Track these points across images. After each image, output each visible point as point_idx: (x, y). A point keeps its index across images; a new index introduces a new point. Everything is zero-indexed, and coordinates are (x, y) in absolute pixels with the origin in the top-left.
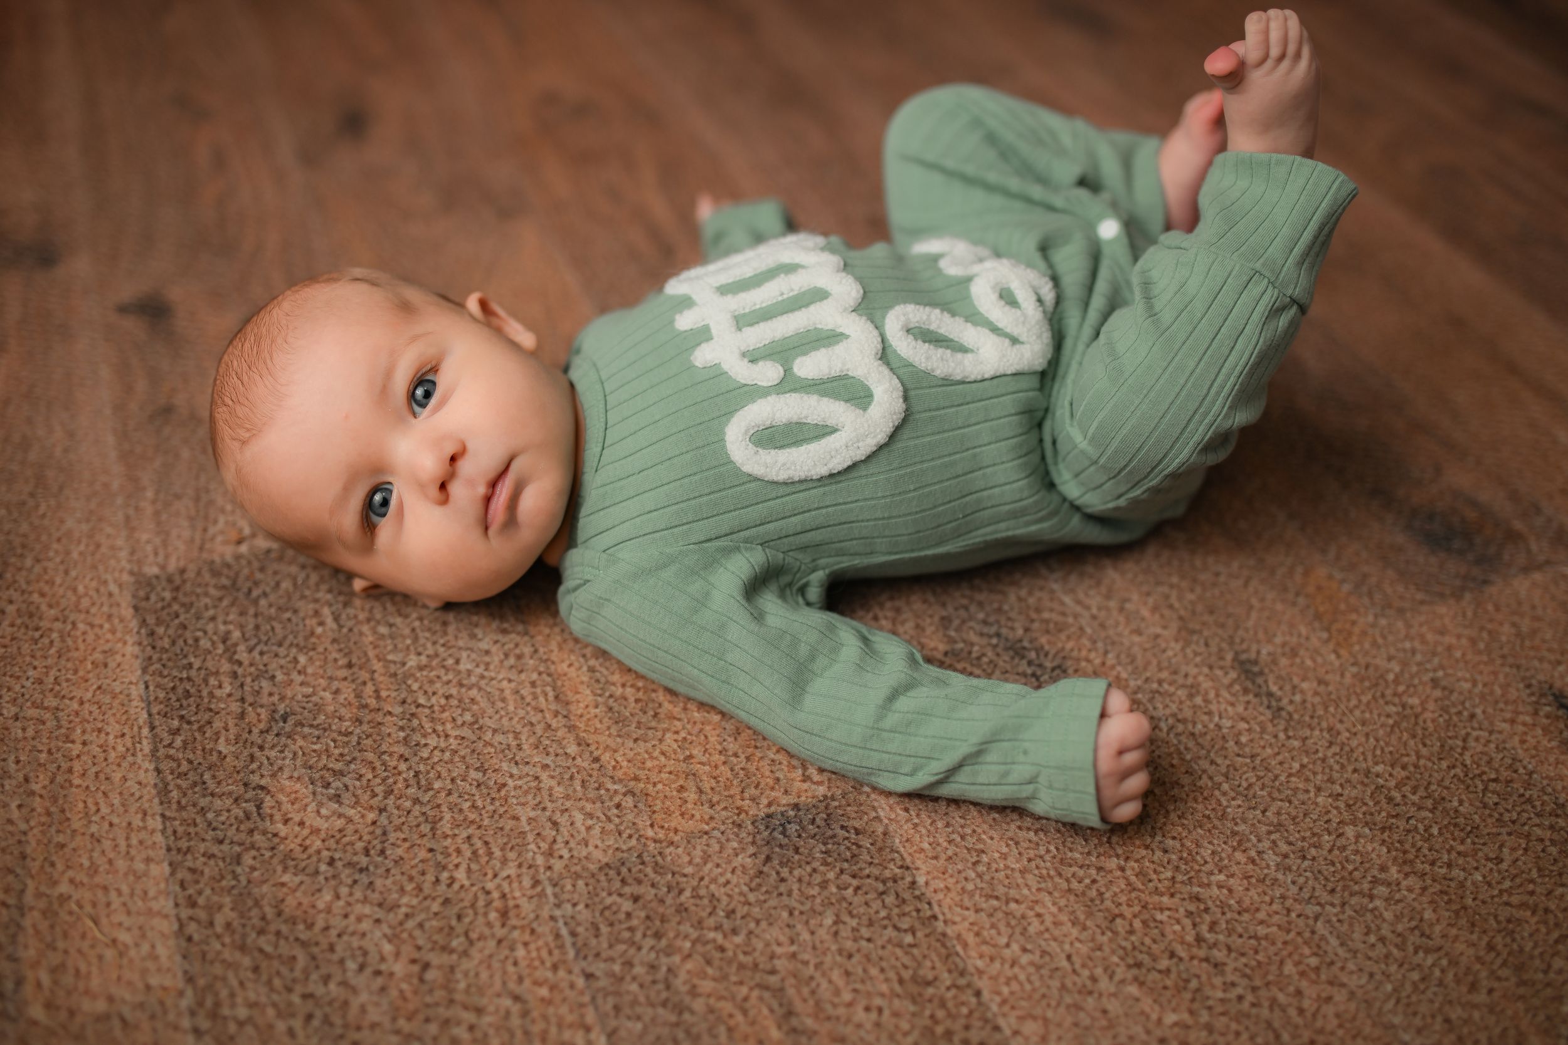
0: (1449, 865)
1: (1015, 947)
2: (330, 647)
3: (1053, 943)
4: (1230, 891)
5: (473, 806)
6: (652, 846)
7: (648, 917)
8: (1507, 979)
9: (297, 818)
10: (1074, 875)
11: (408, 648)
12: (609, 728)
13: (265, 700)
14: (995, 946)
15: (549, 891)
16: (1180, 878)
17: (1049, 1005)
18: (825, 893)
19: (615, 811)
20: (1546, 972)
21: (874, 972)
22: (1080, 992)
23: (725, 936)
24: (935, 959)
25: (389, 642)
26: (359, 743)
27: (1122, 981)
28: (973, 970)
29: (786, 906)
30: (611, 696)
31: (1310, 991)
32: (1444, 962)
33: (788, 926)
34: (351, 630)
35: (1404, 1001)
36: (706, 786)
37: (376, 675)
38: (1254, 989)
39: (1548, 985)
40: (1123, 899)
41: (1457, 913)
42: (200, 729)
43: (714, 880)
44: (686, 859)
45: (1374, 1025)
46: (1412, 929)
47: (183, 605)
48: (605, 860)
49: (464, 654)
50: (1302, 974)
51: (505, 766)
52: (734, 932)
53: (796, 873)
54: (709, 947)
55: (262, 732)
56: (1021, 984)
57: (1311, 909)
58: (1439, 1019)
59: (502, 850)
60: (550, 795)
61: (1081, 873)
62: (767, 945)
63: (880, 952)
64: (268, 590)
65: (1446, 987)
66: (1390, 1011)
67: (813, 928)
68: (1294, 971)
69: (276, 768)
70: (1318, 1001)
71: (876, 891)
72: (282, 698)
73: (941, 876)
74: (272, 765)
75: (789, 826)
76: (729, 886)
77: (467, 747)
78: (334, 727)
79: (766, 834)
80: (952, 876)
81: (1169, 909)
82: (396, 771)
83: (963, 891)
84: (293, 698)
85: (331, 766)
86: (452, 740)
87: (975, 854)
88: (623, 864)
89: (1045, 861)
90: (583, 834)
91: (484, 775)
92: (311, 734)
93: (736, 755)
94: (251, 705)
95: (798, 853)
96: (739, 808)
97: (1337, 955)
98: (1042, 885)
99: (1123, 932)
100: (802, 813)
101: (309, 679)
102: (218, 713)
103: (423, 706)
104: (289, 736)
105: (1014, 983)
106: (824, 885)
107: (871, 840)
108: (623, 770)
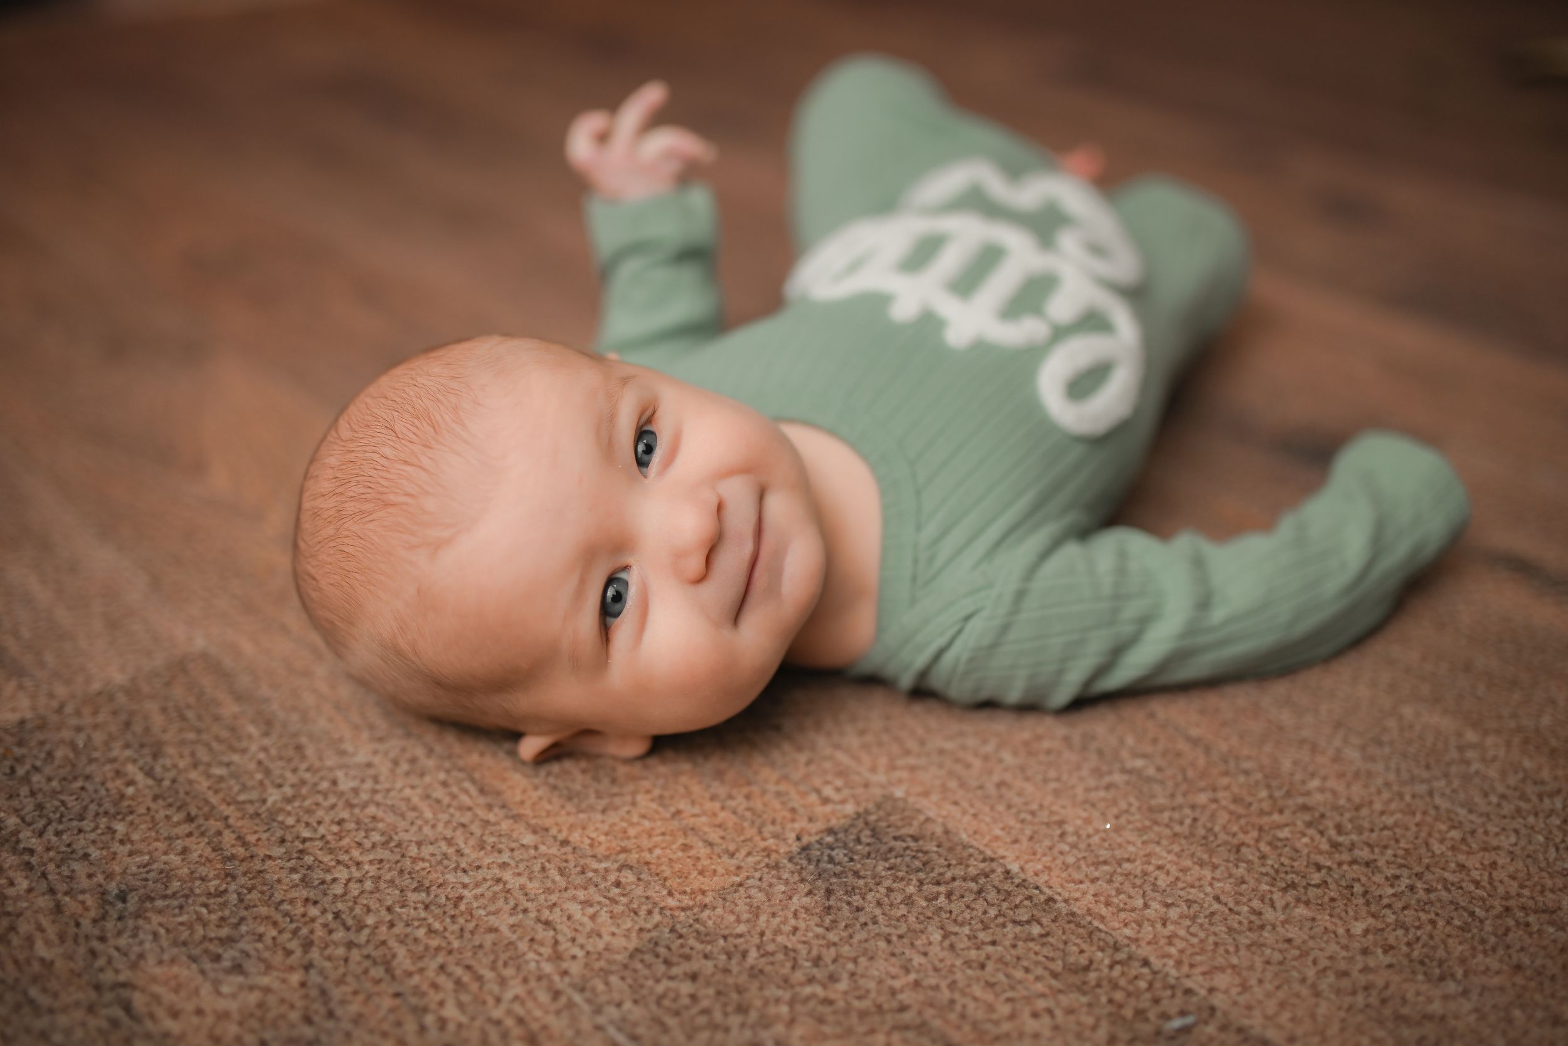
0: (1514, 716)
1: (1155, 905)
2: (153, 806)
3: (1193, 891)
4: (1334, 793)
5: (431, 931)
6: (682, 916)
7: (719, 993)
9: (190, 1007)
10: (1171, 819)
11: (261, 783)
12: (563, 807)
13: (85, 883)
14: (1133, 910)
15: (578, 998)
16: (1278, 794)
17: (1227, 952)
18: (915, 911)
19: (617, 891)
21: (1019, 974)
22: (1250, 929)
23: (824, 987)
24: (1078, 941)
25: (232, 782)
26: (241, 901)
27: (1287, 906)
28: (1126, 941)
29: (878, 935)
31: (1471, 862)
33: (893, 955)
34: (174, 781)
35: (1563, 846)
36: (714, 836)
37: (231, 821)
38: (1419, 876)
40: (1235, 828)
42: (3, 939)
43: (777, 932)
44: (732, 918)
45: (1551, 876)
46: (1524, 780)
48: (633, 943)
49: (340, 773)
50: (1453, 848)
51: (451, 877)
52: (833, 978)
53: (870, 896)
54: (812, 1004)
55: (95, 921)
56: (1183, 939)
57: (1421, 789)
59: (493, 967)
60: (526, 894)
61: (1176, 816)
62: (880, 982)
63: (1013, 952)
64: (38, 763)
66: (1556, 859)
67: (922, 949)
68: (1444, 849)
69: (133, 957)
70: (1485, 869)
71: (971, 891)
72: (109, 876)
73: (1033, 857)
74: (126, 955)
75: (834, 853)
76: (799, 933)
77: (390, 869)
78: (197, 891)
79: (812, 867)
80: (1044, 855)
81: (1287, 825)
82: (307, 919)
83: (1066, 866)
84: (124, 872)
85: (213, 935)
86: (367, 867)
87: (1055, 827)
88: (656, 944)
89: (1133, 814)
90: (589, 925)
91: (428, 894)
92: (168, 906)
93: (731, 797)
94: (66, 894)
95: (859, 877)
96: (764, 850)
97: (1472, 822)
98: (1145, 838)
99: (1256, 860)
100: (841, 835)
101: (138, 846)
102: (20, 915)
103: (311, 839)
104: (138, 916)
105: (1176, 941)
106: (909, 901)
107: (935, 843)
108: (603, 846)
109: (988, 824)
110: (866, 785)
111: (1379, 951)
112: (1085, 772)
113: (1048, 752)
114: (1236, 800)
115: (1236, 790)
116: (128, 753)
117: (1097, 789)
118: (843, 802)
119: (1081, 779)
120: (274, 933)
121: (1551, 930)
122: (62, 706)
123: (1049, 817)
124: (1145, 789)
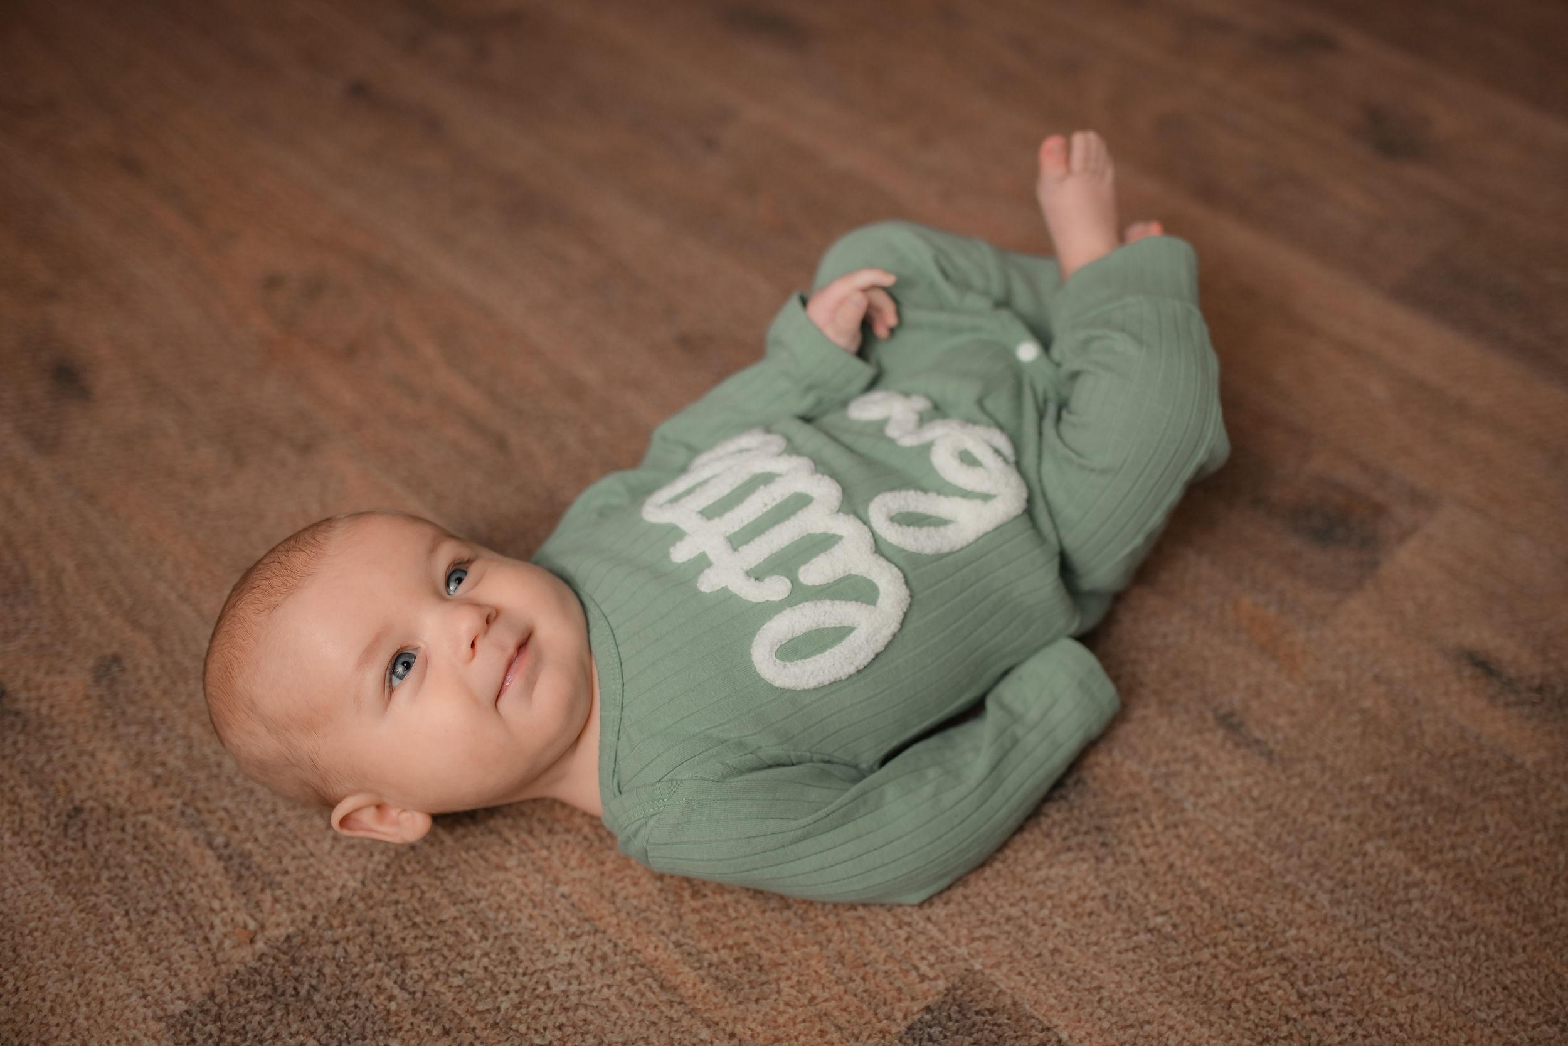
2: (414, 1021)
4: (1305, 941)
8: (1531, 933)
10: (1181, 978)
11: (492, 991)
12: (726, 999)
16: (1263, 945)
20: (1555, 915)
25: (469, 991)
30: (710, 965)
31: (1400, 1006)
32: (1483, 937)
34: (424, 994)
35: (1469, 984)
36: (842, 1021)
37: (478, 1031)
38: (1360, 1022)
39: (1561, 925)
40: (1228, 984)
41: (1475, 889)
45: (1456, 1015)
46: (1450, 918)
47: (236, 1033)
49: (550, 975)
50: (1388, 993)
57: (1371, 932)
58: (1499, 989)
61: (1186, 974)
64: (314, 982)
65: (1493, 959)
66: (1462, 998)
68: (1381, 993)
70: (1408, 1012)
73: (1078, 1024)
75: (932, 1031)
80: (1087, 1021)
81: (1267, 978)
87: (1095, 992)
89: (1153, 975)
93: (851, 980)
96: (881, 1032)
97: (1406, 965)
98: (1161, 999)
99: (1242, 1015)
100: (936, 1013)
107: (1006, 1016)
108: (761, 1036)
109: (1045, 994)
110: (952, 960)
112: (1118, 934)
114: (1232, 955)
115: (1232, 944)
116: (381, 965)
117: (1127, 950)
118: (936, 978)
119: (1114, 940)
122: (315, 917)
123: (1090, 983)
124: (1163, 947)
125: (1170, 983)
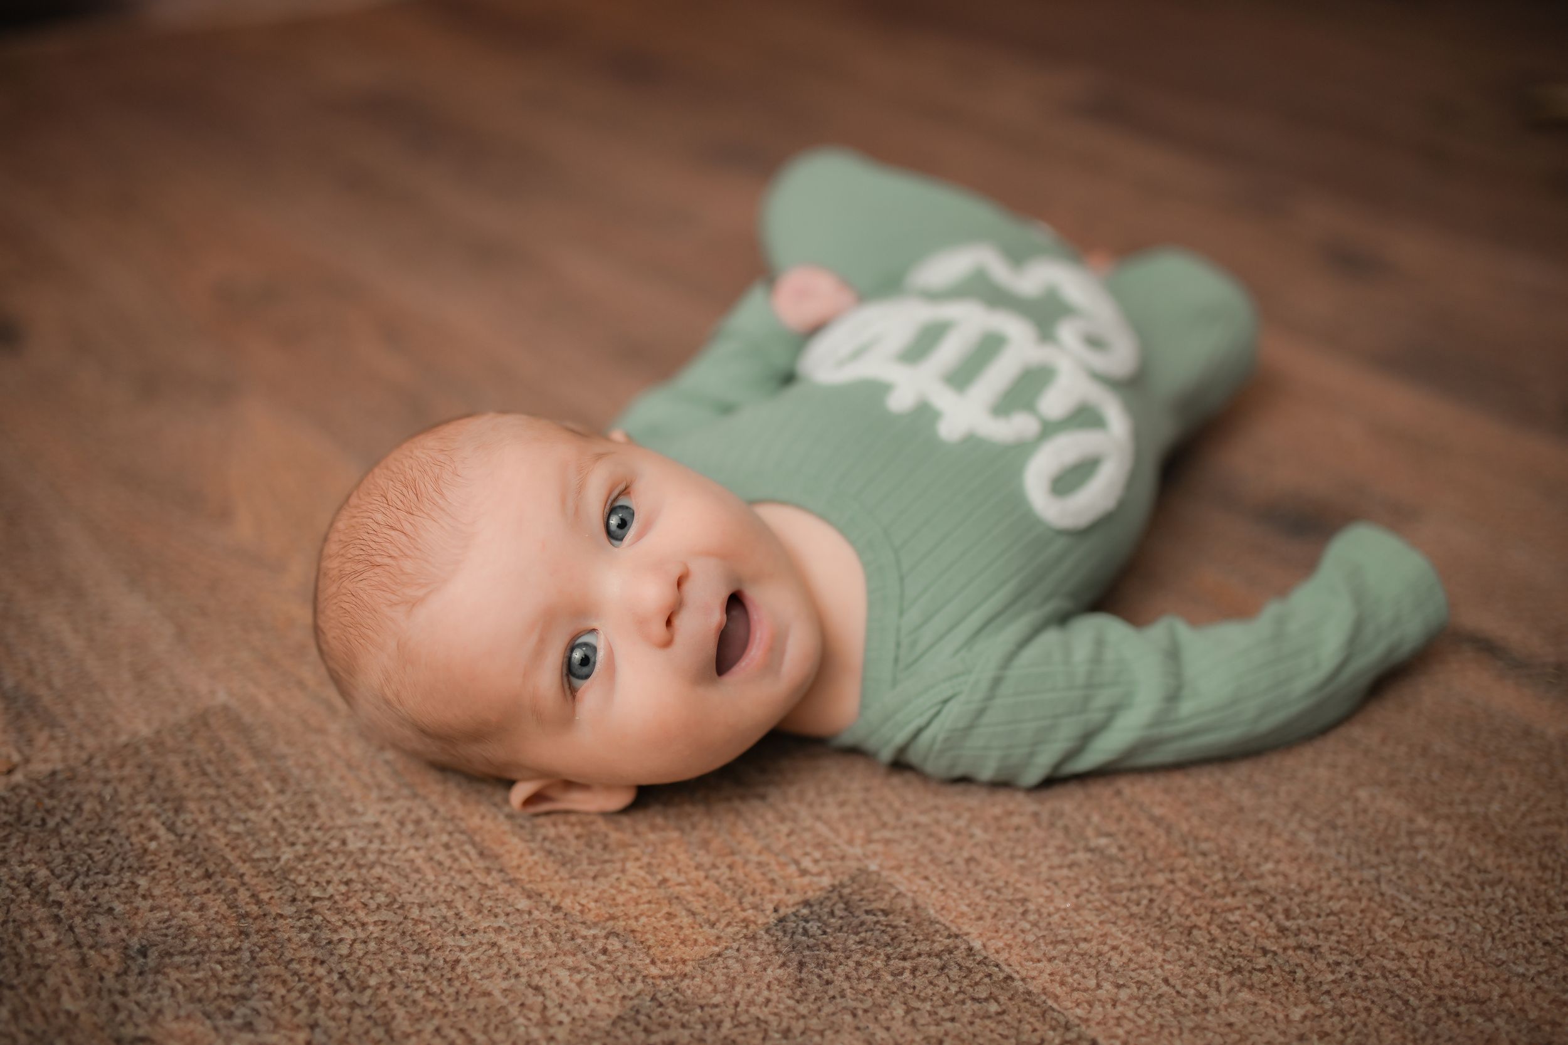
0: (1465, 802)
1: (1107, 986)
2: (174, 861)
3: (1143, 972)
4: (1286, 876)
5: (429, 993)
6: (663, 984)
10: (1129, 899)
11: (275, 841)
12: (557, 872)
13: (109, 937)
14: (1086, 990)
16: (1232, 876)
17: (1171, 1034)
18: (881, 986)
19: (604, 958)
22: (1195, 1013)
24: (1032, 1020)
25: (249, 839)
26: (253, 958)
27: (1231, 990)
28: (1077, 1021)
29: (845, 1008)
30: (545, 839)
31: (1410, 950)
32: (1512, 891)
33: (858, 1029)
34: (194, 837)
35: (1498, 936)
36: (697, 905)
37: (246, 879)
38: (1359, 963)
40: (1188, 910)
42: (32, 991)
43: (751, 1003)
44: (709, 988)
45: (1485, 966)
46: (1468, 868)
48: (615, 1013)
49: (349, 833)
50: (1394, 936)
51: (449, 941)
53: (839, 970)
55: (118, 975)
56: (1131, 1020)
57: (1369, 874)
58: (1538, 944)
59: (485, 1032)
60: (519, 959)
61: (1134, 896)
63: (970, 1029)
64: (68, 815)
65: (1527, 913)
66: (1492, 949)
67: (885, 1024)
68: (1385, 936)
69: (152, 1012)
70: (1422, 958)
71: (935, 967)
72: (132, 931)
73: (995, 935)
74: (145, 1009)
75: (808, 926)
76: (771, 1005)
77: (393, 931)
78: (213, 948)
79: (787, 939)
80: (1006, 932)
81: (1238, 908)
82: (314, 978)
83: (1026, 944)
84: (146, 927)
85: (226, 992)
86: (371, 928)
87: (1019, 905)
88: (638, 1012)
89: (1093, 894)
90: (576, 991)
91: (428, 956)
92: (185, 962)
93: (714, 866)
94: (91, 947)
95: (831, 950)
96: (744, 920)
97: (1415, 910)
98: (1102, 918)
99: (1206, 942)
100: (816, 908)
101: (158, 902)
102: (48, 967)
103: (320, 899)
104: (157, 972)
105: (1125, 1022)
106: (876, 975)
107: (904, 918)
108: (593, 913)
109: (955, 900)
110: (843, 858)
111: (1315, 1037)
112: (1050, 850)
113: (1017, 828)
114: (1192, 882)
115: (1193, 871)
116: (152, 807)
117: (1061, 867)
118: (820, 874)
119: (1046, 856)
120: (283, 991)
121: (1480, 1020)
122: (91, 758)
123: (1013, 894)
124: (1106, 868)
125: (1114, 903)
